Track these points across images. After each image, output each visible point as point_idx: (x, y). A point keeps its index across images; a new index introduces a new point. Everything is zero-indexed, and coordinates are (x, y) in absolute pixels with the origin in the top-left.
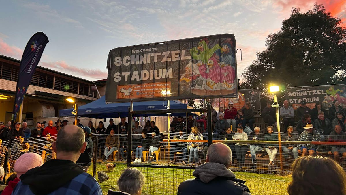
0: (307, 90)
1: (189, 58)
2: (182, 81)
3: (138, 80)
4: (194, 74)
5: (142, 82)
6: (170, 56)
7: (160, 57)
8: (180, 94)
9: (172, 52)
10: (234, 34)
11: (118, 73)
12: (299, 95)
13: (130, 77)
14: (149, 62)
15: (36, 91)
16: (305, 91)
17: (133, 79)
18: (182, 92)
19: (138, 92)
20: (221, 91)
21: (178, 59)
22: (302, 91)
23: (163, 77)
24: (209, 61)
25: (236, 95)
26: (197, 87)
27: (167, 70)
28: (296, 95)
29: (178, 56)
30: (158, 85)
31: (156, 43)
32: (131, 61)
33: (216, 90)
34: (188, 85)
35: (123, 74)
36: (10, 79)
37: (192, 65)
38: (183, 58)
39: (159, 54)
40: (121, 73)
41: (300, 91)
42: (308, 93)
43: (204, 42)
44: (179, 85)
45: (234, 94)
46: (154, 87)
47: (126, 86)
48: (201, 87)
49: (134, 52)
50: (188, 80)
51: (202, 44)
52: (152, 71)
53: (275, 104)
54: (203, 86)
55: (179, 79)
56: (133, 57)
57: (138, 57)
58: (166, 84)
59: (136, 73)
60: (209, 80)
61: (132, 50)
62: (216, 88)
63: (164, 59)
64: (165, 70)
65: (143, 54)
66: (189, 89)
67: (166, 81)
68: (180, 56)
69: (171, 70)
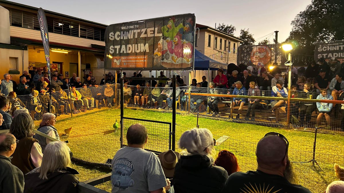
0: (339, 45)
1: (161, 35)
2: (155, 55)
3: (125, 52)
4: (164, 50)
5: (128, 55)
6: (146, 33)
7: (139, 34)
8: (154, 66)
9: (148, 29)
10: (194, 14)
11: (112, 47)
12: (330, 49)
13: (120, 49)
14: (132, 38)
15: (92, 45)
16: (338, 45)
17: (121, 52)
18: (155, 64)
19: (125, 62)
20: (182, 64)
21: (153, 35)
22: (334, 46)
23: (141, 51)
24: (175, 38)
25: (192, 69)
26: (165, 60)
27: (145, 45)
28: (326, 50)
29: (152, 32)
30: (138, 57)
31: (137, 21)
32: (120, 36)
33: (179, 63)
34: (159, 59)
35: (116, 47)
36: (70, 35)
37: (163, 41)
38: (156, 35)
39: (139, 31)
40: (114, 46)
41: (331, 46)
42: (340, 48)
43: (172, 20)
44: (153, 58)
45: (191, 67)
46: (136, 59)
47: (118, 57)
48: (168, 61)
49: (123, 28)
50: (160, 54)
51: (170, 23)
52: (133, 45)
53: (289, 62)
54: (169, 60)
55: (153, 53)
56: (122, 32)
57: (125, 32)
58: (145, 57)
59: (123, 47)
60: (174, 55)
61: (121, 26)
62: (178, 62)
63: (143, 36)
64: (142, 45)
65: (128, 30)
66: (160, 62)
67: (145, 55)
68: (154, 33)
69: (147, 45)
